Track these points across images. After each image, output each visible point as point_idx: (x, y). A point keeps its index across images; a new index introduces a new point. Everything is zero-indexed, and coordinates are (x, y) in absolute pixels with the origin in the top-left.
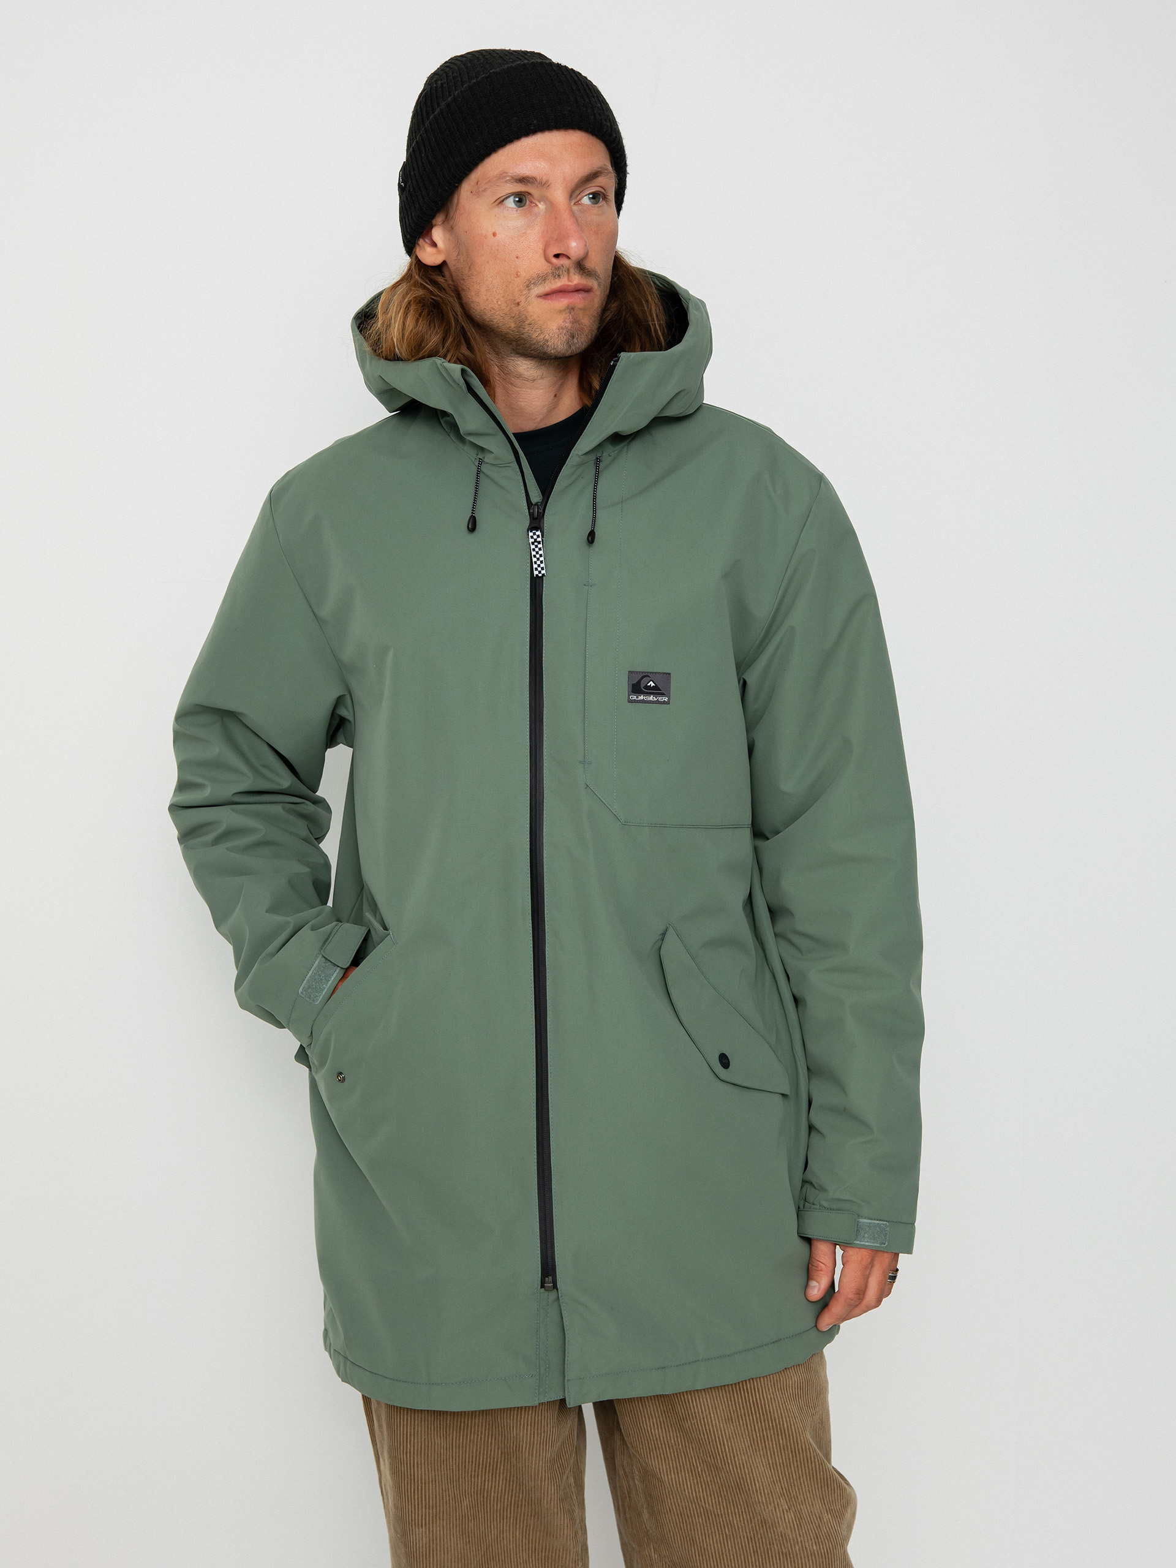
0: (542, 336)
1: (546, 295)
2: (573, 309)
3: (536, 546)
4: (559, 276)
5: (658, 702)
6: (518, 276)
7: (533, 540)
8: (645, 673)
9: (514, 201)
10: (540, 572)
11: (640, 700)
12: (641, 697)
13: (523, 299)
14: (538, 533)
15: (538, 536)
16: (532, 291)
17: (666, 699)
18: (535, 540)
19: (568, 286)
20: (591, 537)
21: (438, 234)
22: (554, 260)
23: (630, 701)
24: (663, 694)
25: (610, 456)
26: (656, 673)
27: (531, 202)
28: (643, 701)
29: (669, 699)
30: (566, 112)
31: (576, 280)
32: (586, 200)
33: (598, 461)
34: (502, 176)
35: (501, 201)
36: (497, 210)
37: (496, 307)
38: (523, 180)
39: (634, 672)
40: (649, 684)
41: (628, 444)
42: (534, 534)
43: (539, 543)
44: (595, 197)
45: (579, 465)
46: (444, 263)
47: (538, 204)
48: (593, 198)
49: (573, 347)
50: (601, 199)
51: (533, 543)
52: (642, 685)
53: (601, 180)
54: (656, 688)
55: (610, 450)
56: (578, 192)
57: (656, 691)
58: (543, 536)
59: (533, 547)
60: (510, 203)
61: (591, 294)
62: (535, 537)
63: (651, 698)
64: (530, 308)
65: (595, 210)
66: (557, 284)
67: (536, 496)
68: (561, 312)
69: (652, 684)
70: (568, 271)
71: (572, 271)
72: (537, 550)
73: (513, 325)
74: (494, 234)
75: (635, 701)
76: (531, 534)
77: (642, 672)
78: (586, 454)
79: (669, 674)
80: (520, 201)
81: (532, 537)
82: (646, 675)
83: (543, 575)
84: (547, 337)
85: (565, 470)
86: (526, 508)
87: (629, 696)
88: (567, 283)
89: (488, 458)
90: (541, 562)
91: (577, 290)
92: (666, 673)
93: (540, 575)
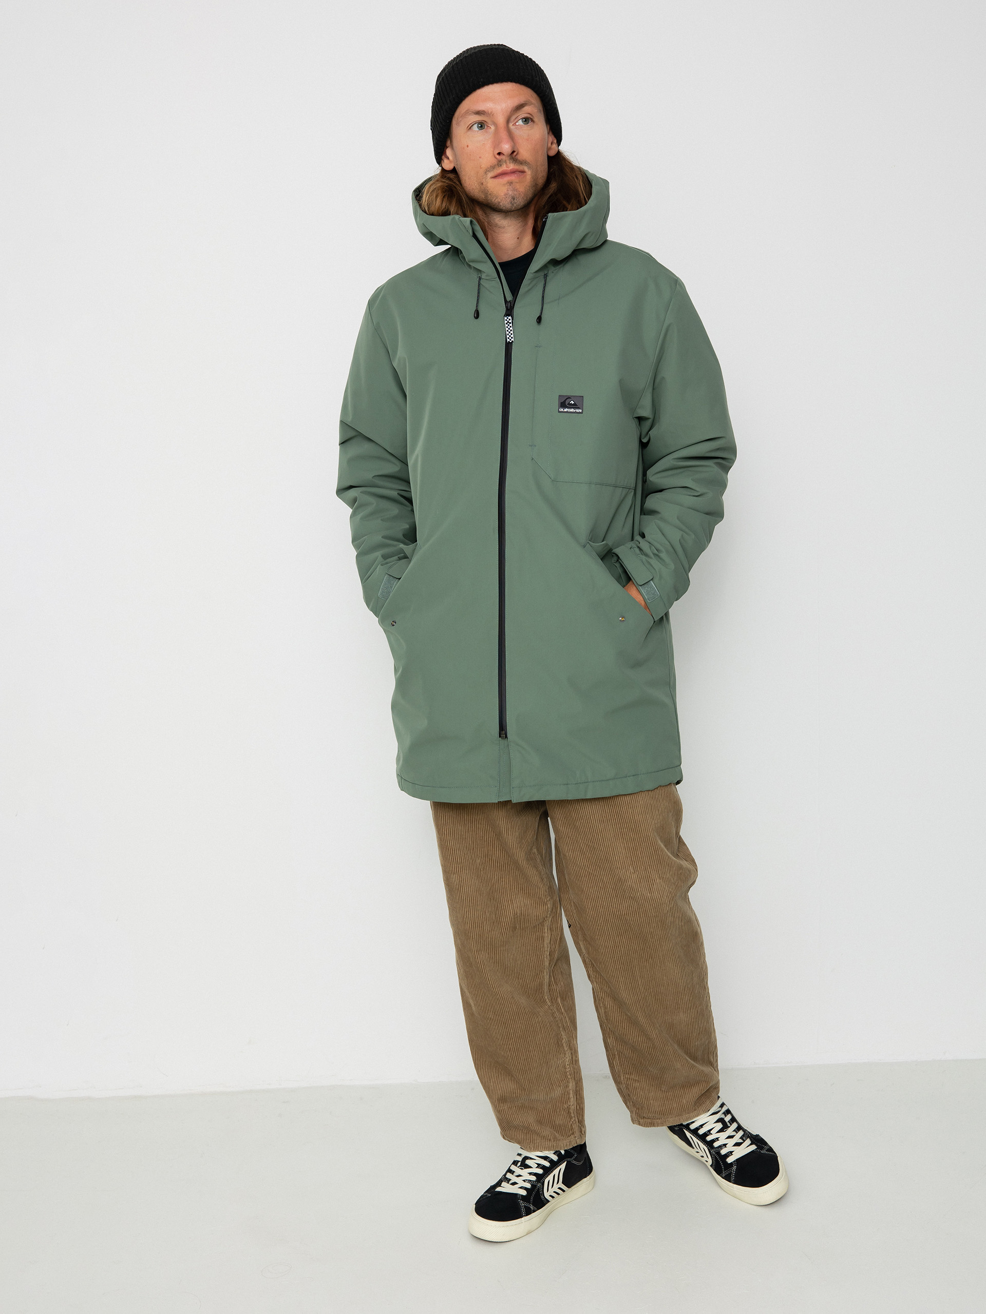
0: (497, 200)
1: (495, 177)
2: (512, 183)
3: (509, 325)
4: (501, 165)
5: (576, 412)
6: (481, 168)
7: (507, 322)
8: (568, 395)
9: (478, 127)
10: (510, 340)
11: (565, 411)
13: (484, 180)
14: (510, 318)
15: (510, 320)
16: (488, 175)
17: (581, 411)
18: (508, 322)
19: (506, 170)
20: (539, 320)
21: (449, 152)
22: (497, 156)
23: (559, 412)
24: (579, 408)
25: (552, 273)
26: (575, 395)
27: (488, 126)
28: (567, 412)
29: (582, 411)
30: (500, 73)
31: (512, 166)
32: (520, 122)
33: (546, 276)
34: (467, 112)
35: (470, 128)
36: (470, 132)
37: (474, 187)
38: (478, 113)
39: (562, 394)
40: (570, 402)
41: (563, 265)
42: (507, 318)
43: (510, 323)
44: (526, 120)
45: (534, 278)
46: (454, 167)
47: (491, 126)
48: (525, 121)
49: (515, 205)
50: (530, 121)
51: (507, 324)
52: (567, 403)
53: (527, 109)
54: (575, 404)
55: (552, 269)
56: (514, 117)
57: (575, 406)
58: (512, 319)
59: (507, 325)
60: (475, 127)
61: (525, 173)
62: (508, 320)
63: (572, 410)
64: (489, 185)
65: (526, 127)
66: (500, 170)
67: (509, 297)
68: (504, 185)
69: (572, 402)
70: (506, 162)
71: (508, 161)
72: (509, 327)
73: (483, 197)
74: (468, 146)
75: (562, 412)
76: (506, 318)
77: (566, 395)
78: (536, 272)
79: (583, 396)
80: (481, 127)
81: (506, 320)
82: (569, 398)
83: (512, 341)
84: (499, 200)
85: (525, 282)
86: (504, 304)
87: (558, 409)
88: (506, 169)
89: (483, 276)
90: (511, 334)
91: (513, 172)
92: (581, 395)
93: (511, 341)
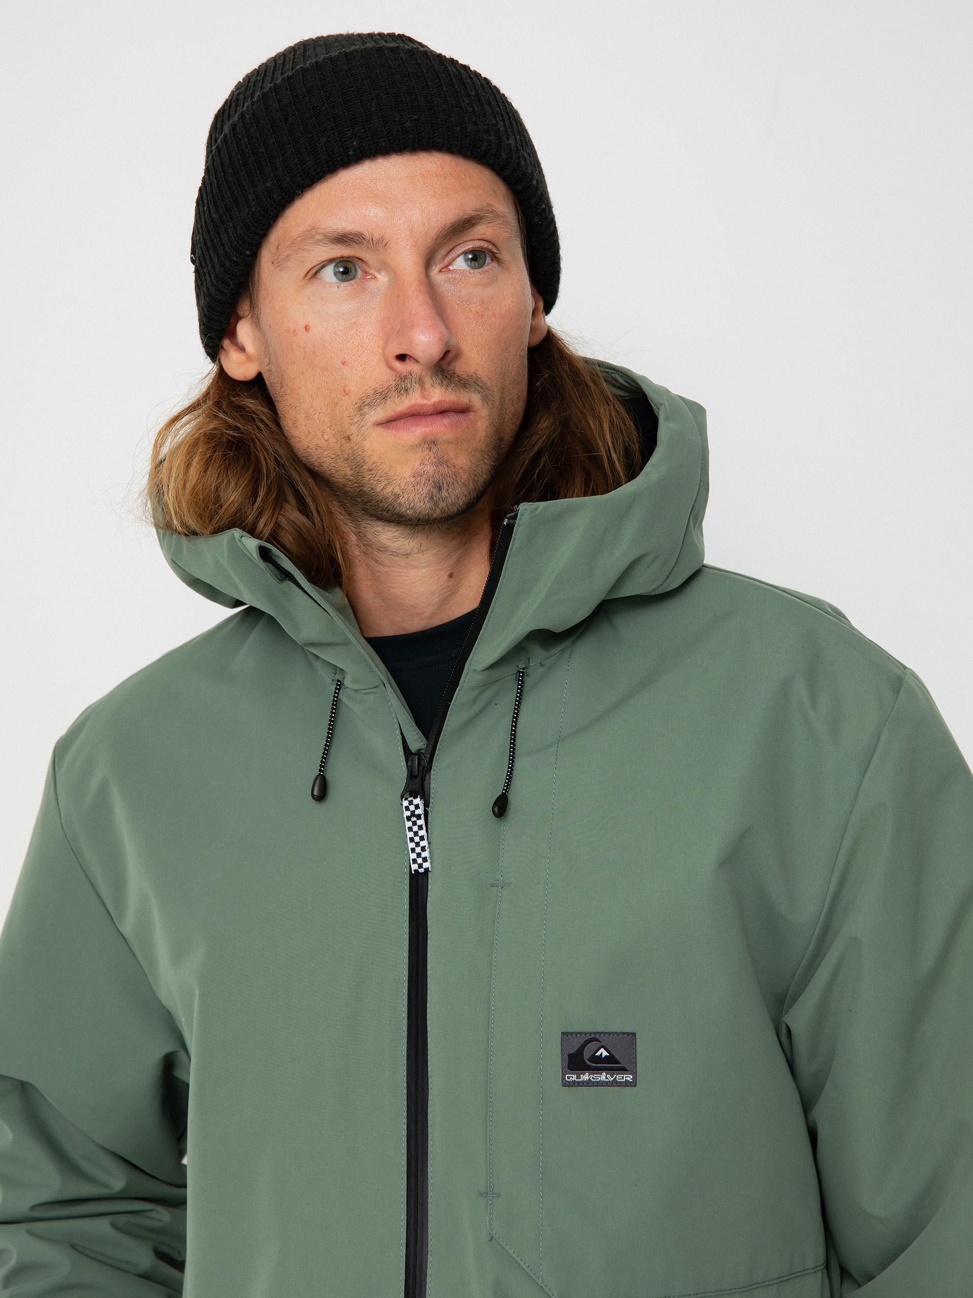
0: (389, 489)
1: (389, 422)
2: (434, 442)
3: (414, 823)
4: (406, 390)
5: (615, 1083)
6: (346, 393)
7: (408, 813)
8: (591, 1034)
9: (335, 274)
10: (420, 866)
11: (583, 1082)
12: (586, 1077)
13: (354, 430)
14: (417, 801)
15: (417, 807)
16: (367, 416)
17: (630, 1078)
18: (413, 813)
19: (422, 406)
20: (501, 807)
22: (397, 365)
23: (566, 1084)
24: (623, 1070)
25: (541, 665)
26: (609, 1033)
27: (366, 273)
28: (589, 1083)
29: (635, 1078)
30: (408, 124)
31: (437, 394)
32: (460, 264)
33: (521, 676)
34: (309, 235)
35: (314, 274)
36: (312, 289)
37: (323, 444)
38: (342, 239)
39: (571, 1033)
40: (598, 1054)
41: (573, 643)
42: (411, 803)
43: (419, 817)
44: (477, 257)
45: (485, 686)
46: (259, 376)
47: (376, 274)
48: (474, 259)
49: (442, 504)
50: (488, 260)
51: (409, 819)
52: (587, 1054)
53: (483, 230)
54: (611, 1059)
55: (538, 655)
56: (443, 251)
57: (612, 1064)
58: (426, 805)
59: (409, 824)
60: (329, 273)
61: (471, 416)
62: (412, 808)
63: (603, 1077)
64: (367, 444)
65: (477, 276)
66: (404, 404)
67: (417, 742)
68: (413, 448)
69: (603, 1052)
70: (421, 382)
71: (428, 381)
72: (415, 828)
73: (349, 472)
74: (307, 328)
75: (574, 1084)
76: (406, 803)
77: (586, 1034)
78: (491, 667)
79: (634, 1034)
80: (346, 272)
81: (407, 809)
82: (593, 1039)
83: (427, 870)
84: (397, 490)
85: (461, 696)
86: (403, 758)
87: (564, 1075)
88: (420, 401)
89: (347, 680)
90: (423, 849)
91: (441, 412)
92: (628, 1034)
93: (421, 870)
